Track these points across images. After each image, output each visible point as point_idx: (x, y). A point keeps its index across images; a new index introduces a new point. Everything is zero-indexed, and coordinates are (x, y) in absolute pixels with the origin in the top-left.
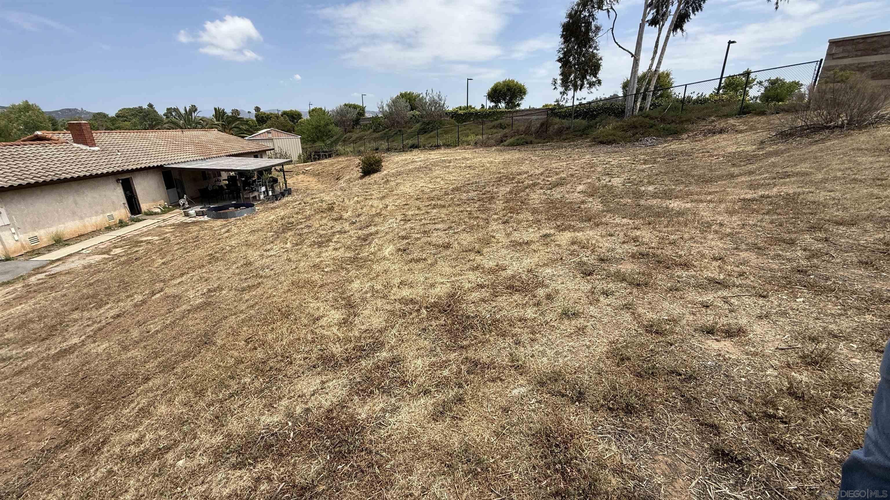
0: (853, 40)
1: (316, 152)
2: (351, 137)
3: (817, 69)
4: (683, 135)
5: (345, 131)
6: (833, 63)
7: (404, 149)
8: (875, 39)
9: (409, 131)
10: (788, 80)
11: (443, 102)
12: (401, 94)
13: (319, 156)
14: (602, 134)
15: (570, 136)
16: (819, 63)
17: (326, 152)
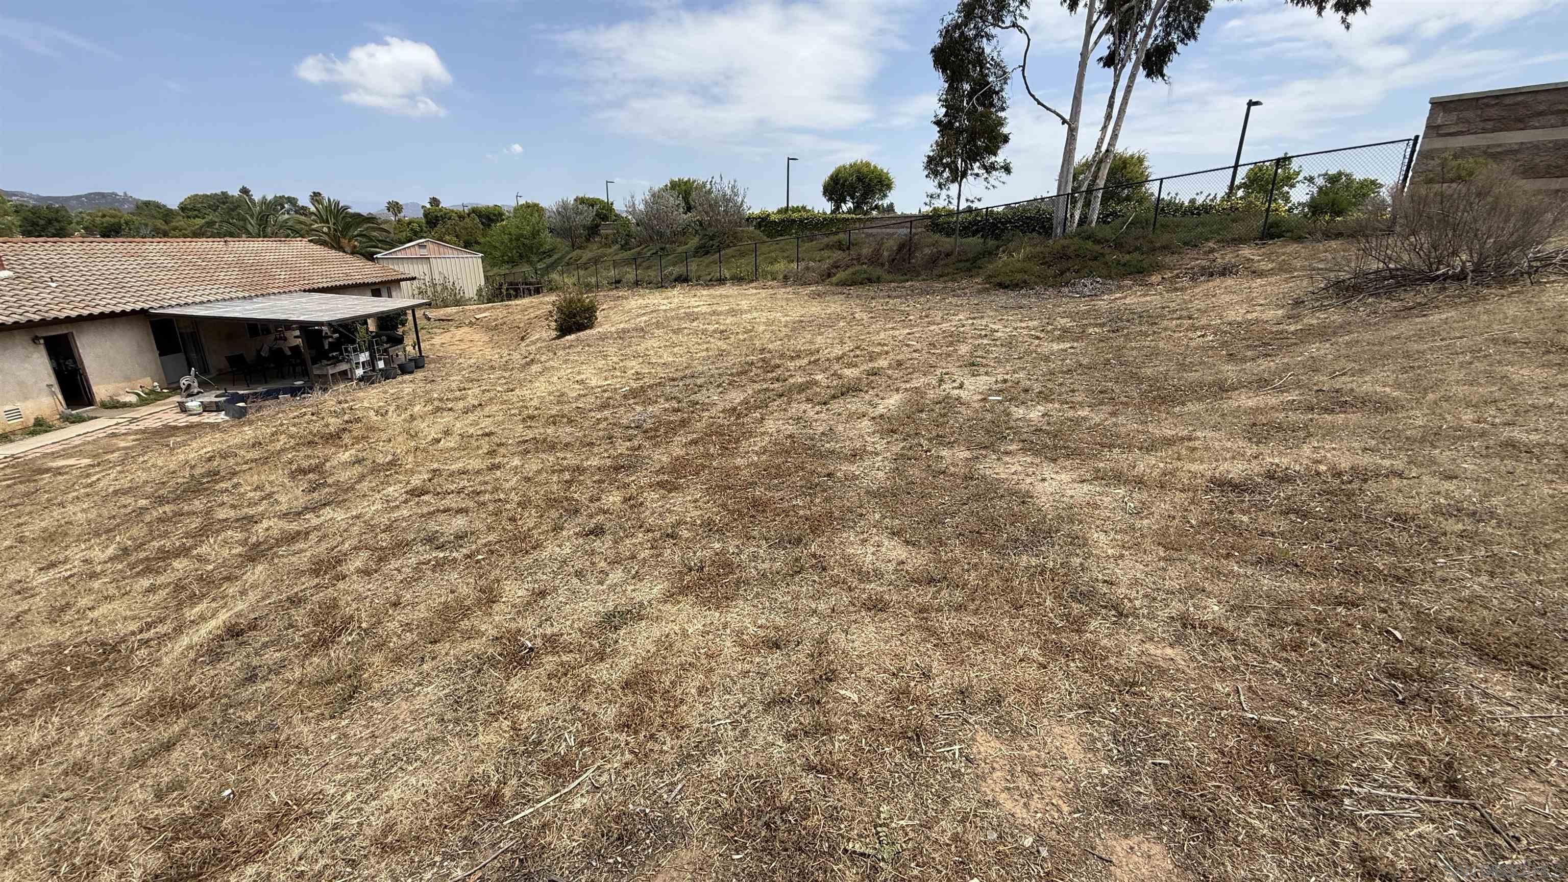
0: (1478, 99)
1: (511, 284)
2: (581, 258)
3: (1408, 154)
4: (1154, 277)
5: (573, 246)
6: (1439, 143)
7: (661, 284)
8: (1520, 98)
9: (680, 250)
10: (1358, 176)
11: (740, 200)
12: (672, 182)
13: (516, 290)
14: (1004, 269)
15: (950, 270)
16: (1411, 143)
17: (531, 284)
